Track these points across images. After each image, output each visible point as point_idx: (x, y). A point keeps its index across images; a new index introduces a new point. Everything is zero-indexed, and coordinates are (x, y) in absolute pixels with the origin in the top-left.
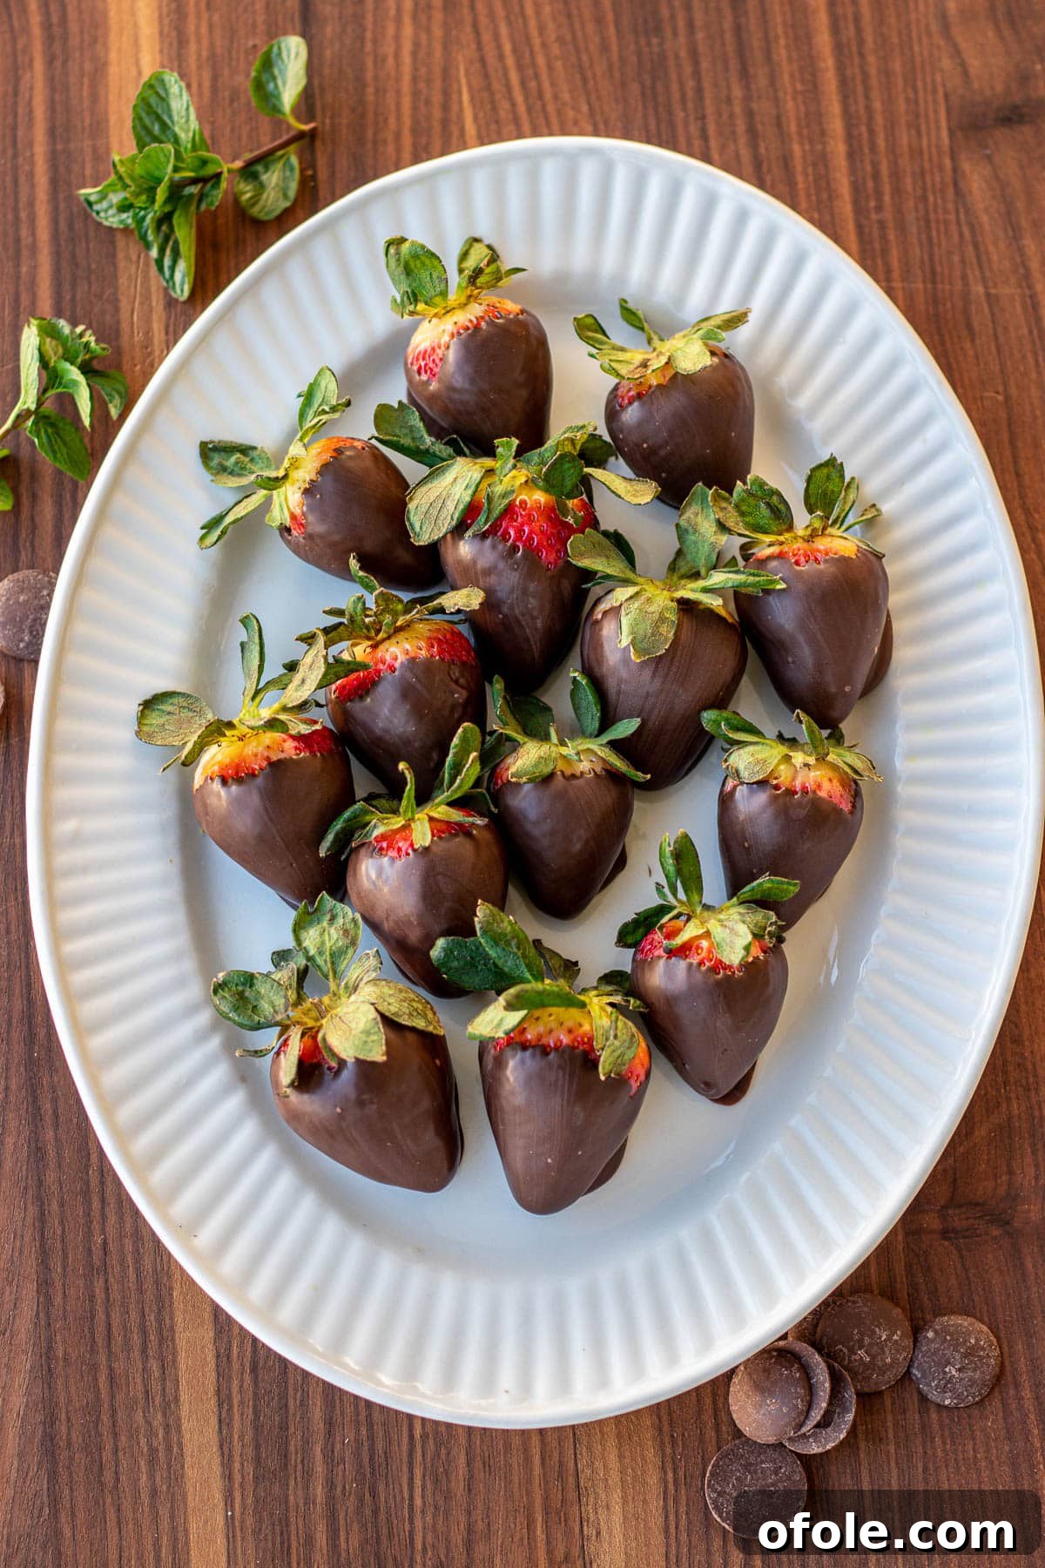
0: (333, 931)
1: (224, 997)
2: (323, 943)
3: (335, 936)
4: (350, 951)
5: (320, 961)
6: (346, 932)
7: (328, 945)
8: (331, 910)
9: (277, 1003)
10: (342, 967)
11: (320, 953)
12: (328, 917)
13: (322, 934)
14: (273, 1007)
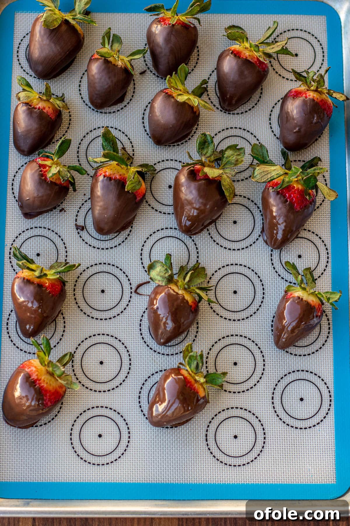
0: (235, 157)
1: (202, 137)
2: (230, 157)
3: (234, 159)
4: (233, 165)
5: (224, 159)
6: (237, 161)
7: (230, 158)
8: (241, 153)
9: (207, 154)
10: (227, 166)
11: (227, 158)
12: (238, 153)
13: (232, 155)
14: (206, 154)
